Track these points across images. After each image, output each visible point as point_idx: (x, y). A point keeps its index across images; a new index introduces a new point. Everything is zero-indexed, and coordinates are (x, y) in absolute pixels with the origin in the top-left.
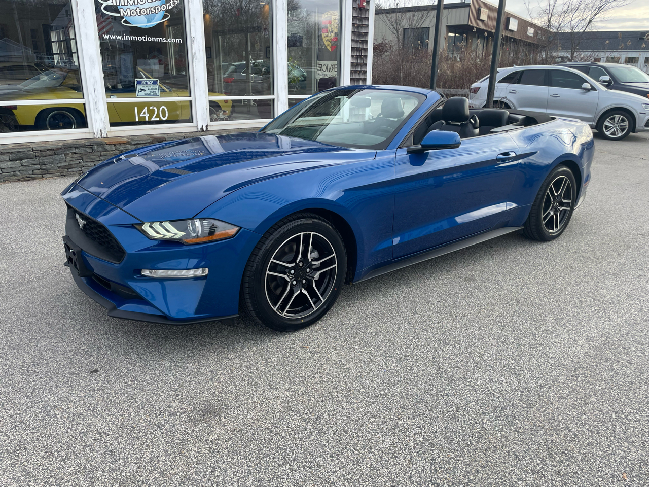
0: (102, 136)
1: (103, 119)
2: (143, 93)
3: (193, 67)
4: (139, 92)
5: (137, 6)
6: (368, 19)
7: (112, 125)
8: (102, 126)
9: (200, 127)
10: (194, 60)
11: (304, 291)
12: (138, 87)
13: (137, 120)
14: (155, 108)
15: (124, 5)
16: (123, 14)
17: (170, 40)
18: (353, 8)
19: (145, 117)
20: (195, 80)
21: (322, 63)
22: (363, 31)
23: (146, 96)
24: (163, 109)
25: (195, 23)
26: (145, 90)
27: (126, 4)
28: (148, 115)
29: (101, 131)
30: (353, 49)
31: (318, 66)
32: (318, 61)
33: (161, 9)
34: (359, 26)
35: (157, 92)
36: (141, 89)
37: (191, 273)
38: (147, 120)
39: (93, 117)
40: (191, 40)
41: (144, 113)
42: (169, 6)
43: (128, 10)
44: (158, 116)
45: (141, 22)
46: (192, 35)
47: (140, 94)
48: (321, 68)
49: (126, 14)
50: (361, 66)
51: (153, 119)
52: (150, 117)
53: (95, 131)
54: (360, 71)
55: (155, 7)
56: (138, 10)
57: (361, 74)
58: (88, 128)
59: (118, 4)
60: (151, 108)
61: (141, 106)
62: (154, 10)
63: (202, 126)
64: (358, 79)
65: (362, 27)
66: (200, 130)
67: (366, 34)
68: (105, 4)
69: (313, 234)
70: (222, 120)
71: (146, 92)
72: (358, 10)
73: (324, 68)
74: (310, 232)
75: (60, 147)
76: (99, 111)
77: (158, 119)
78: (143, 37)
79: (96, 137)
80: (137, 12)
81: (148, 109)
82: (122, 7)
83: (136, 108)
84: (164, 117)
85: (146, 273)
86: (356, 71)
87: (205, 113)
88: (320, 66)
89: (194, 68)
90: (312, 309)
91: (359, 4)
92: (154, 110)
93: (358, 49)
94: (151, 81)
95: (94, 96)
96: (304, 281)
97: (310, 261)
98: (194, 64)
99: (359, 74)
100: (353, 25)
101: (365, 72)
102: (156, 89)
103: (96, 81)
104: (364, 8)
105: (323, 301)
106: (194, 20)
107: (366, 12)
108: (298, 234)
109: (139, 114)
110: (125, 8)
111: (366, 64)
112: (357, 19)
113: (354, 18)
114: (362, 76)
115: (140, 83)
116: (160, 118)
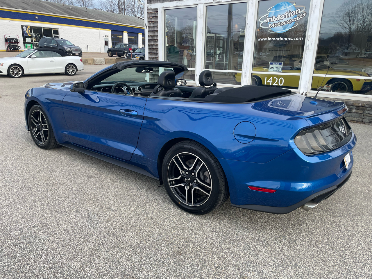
2: (272, 70)
4: (270, 68)
5: (279, 21)
12: (270, 66)
13: (265, 84)
15: (272, 22)
16: (270, 26)
17: (295, 39)
23: (274, 71)
24: (282, 79)
25: (312, 27)
26: (273, 68)
27: (273, 21)
28: (272, 82)
33: (293, 21)
35: (281, 69)
36: (272, 67)
38: (271, 84)
39: (243, 80)
41: (270, 81)
42: (299, 18)
43: (274, 24)
44: (277, 83)
45: (280, 30)
46: (309, 35)
47: (270, 70)
49: (271, 26)
51: (274, 85)
55: (289, 20)
56: (279, 23)
59: (269, 21)
60: (274, 78)
61: (269, 76)
62: (289, 22)
63: (303, 92)
68: (262, 22)
71: (274, 69)
77: (277, 85)
78: (279, 38)
80: (278, 24)
81: (273, 79)
82: (271, 23)
83: (266, 77)
84: (281, 84)
87: (307, 84)
92: (276, 79)
94: (278, 63)
95: (245, 69)
98: (306, 53)
102: (280, 68)
103: (248, 62)
109: (267, 80)
110: (272, 23)
115: (271, 64)
116: (278, 84)
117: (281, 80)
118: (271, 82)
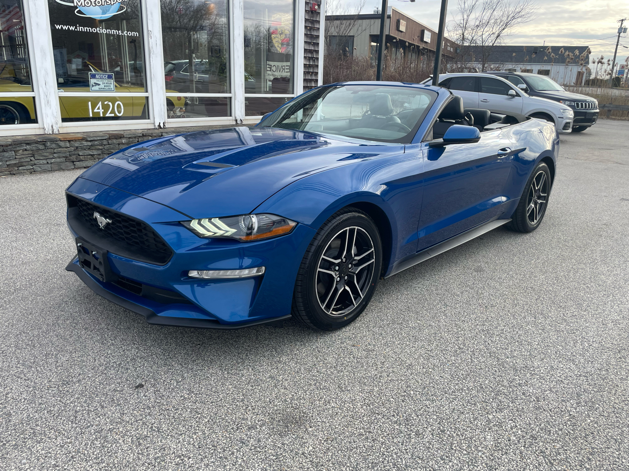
0: (53, 131)
1: (55, 114)
2: (97, 88)
3: (150, 62)
4: (93, 86)
6: (319, 22)
7: (64, 120)
8: (53, 121)
9: (157, 124)
10: (151, 54)
11: (347, 288)
12: (92, 81)
13: (91, 115)
14: (110, 103)
18: (306, 10)
19: (99, 112)
20: (152, 76)
21: (272, 63)
22: (315, 33)
23: (100, 91)
25: (152, 17)
26: (99, 85)
28: (103, 110)
29: (52, 127)
30: (305, 50)
31: (268, 66)
32: (267, 62)
34: (311, 29)
35: (112, 86)
36: (95, 83)
37: (246, 273)
38: (101, 115)
39: (44, 111)
40: (148, 34)
41: (99, 109)
44: (113, 112)
46: (149, 29)
47: (93, 88)
48: (271, 68)
50: (313, 68)
51: (107, 115)
52: (104, 113)
53: (45, 126)
54: (312, 73)
57: (313, 75)
58: (37, 123)
60: (106, 103)
61: (95, 101)
63: (160, 123)
64: (311, 80)
65: (314, 30)
66: (157, 127)
67: (318, 37)
69: (357, 229)
70: (179, 117)
71: (100, 87)
72: (310, 13)
73: (274, 69)
74: (355, 227)
75: (10, 143)
76: (50, 105)
77: (113, 115)
79: (46, 133)
81: (103, 105)
83: (90, 103)
84: (120, 112)
85: (194, 274)
86: (308, 73)
87: (163, 109)
88: (270, 66)
89: (152, 63)
90: (352, 306)
91: (310, 7)
92: (109, 105)
93: (310, 51)
94: (106, 74)
95: (45, 89)
96: (346, 277)
97: (353, 256)
98: (151, 59)
99: (311, 75)
100: (306, 27)
101: (317, 74)
102: (111, 83)
103: (47, 74)
104: (315, 11)
105: (362, 297)
106: (152, 14)
107: (317, 15)
108: (345, 229)
109: (93, 109)
111: (317, 66)
112: (310, 22)
113: (306, 20)
114: (314, 78)
115: (94, 76)
116: (115, 114)
117: (119, 106)
118: (101, 111)
